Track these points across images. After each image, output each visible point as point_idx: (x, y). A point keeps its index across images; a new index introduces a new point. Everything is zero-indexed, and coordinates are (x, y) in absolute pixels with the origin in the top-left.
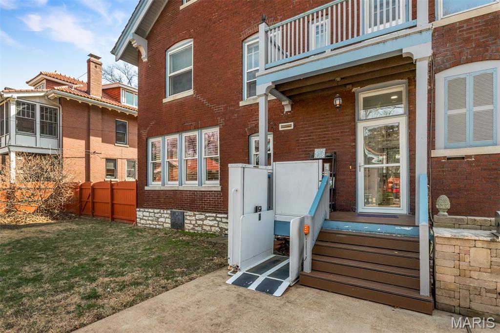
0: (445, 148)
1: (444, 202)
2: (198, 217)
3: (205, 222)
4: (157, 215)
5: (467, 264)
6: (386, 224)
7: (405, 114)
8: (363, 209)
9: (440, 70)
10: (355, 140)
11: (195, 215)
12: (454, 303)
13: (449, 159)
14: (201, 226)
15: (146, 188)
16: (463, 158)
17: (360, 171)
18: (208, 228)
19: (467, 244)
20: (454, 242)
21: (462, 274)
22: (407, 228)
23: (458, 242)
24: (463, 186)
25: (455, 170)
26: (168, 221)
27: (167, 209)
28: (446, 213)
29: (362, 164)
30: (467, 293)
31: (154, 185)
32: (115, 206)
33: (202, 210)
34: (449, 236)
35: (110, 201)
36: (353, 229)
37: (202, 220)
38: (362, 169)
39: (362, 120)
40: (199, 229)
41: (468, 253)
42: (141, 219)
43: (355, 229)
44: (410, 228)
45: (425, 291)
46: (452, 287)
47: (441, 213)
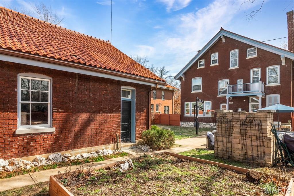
2: (203, 124)
3: (206, 125)
4: (189, 124)
9: (267, 95)
10: (249, 107)
11: (202, 123)
14: (205, 126)
15: (184, 116)
18: (207, 127)
26: (193, 125)
27: (192, 122)
31: (186, 115)
32: (170, 121)
33: (205, 122)
35: (168, 120)
37: (205, 125)
40: (204, 127)
42: (182, 125)
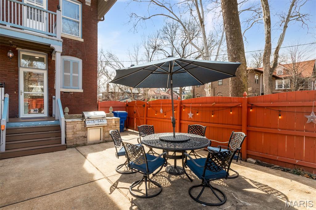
0: (63, 88)
1: (67, 110)
5: (75, 130)
6: (43, 121)
7: (46, 69)
8: (23, 115)
12: (72, 144)
13: (64, 92)
16: (69, 93)
17: (21, 95)
19: (76, 123)
20: (72, 123)
21: (74, 133)
22: (52, 121)
23: (73, 123)
24: (69, 103)
25: (66, 97)
28: (67, 114)
29: (23, 91)
30: (76, 139)
34: (71, 121)
36: (25, 125)
38: (23, 94)
39: (22, 67)
41: (76, 126)
43: (27, 125)
44: (54, 121)
45: (63, 142)
46: (72, 139)
47: (66, 114)
